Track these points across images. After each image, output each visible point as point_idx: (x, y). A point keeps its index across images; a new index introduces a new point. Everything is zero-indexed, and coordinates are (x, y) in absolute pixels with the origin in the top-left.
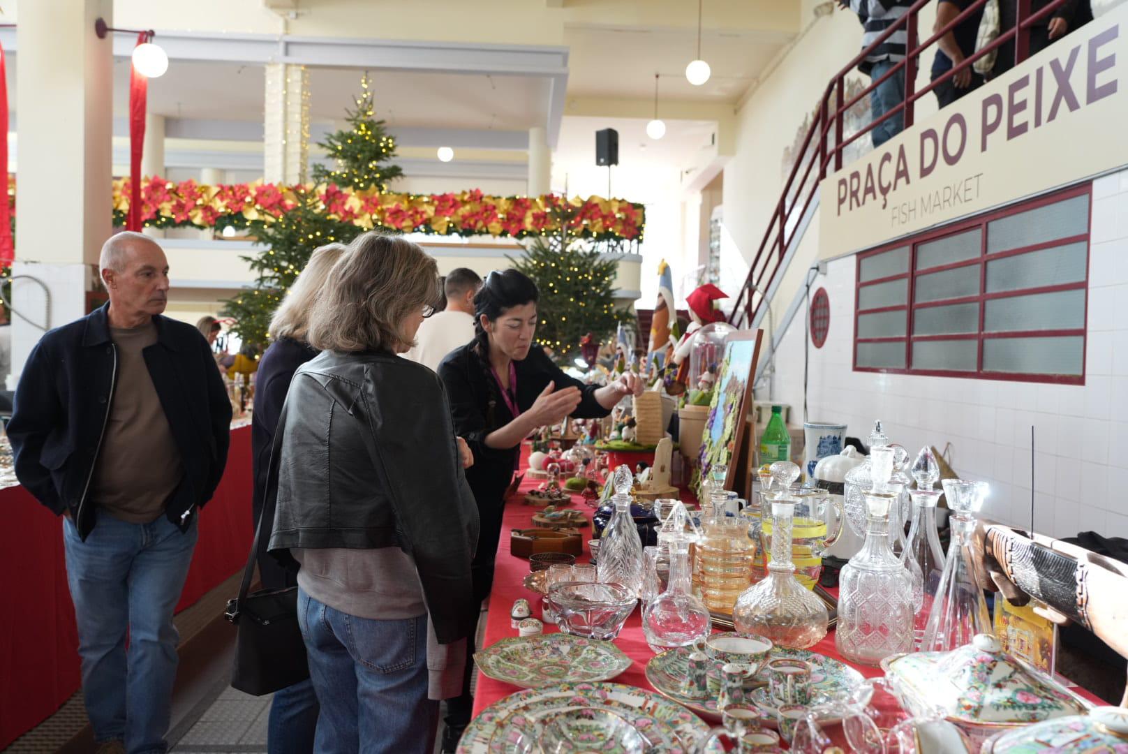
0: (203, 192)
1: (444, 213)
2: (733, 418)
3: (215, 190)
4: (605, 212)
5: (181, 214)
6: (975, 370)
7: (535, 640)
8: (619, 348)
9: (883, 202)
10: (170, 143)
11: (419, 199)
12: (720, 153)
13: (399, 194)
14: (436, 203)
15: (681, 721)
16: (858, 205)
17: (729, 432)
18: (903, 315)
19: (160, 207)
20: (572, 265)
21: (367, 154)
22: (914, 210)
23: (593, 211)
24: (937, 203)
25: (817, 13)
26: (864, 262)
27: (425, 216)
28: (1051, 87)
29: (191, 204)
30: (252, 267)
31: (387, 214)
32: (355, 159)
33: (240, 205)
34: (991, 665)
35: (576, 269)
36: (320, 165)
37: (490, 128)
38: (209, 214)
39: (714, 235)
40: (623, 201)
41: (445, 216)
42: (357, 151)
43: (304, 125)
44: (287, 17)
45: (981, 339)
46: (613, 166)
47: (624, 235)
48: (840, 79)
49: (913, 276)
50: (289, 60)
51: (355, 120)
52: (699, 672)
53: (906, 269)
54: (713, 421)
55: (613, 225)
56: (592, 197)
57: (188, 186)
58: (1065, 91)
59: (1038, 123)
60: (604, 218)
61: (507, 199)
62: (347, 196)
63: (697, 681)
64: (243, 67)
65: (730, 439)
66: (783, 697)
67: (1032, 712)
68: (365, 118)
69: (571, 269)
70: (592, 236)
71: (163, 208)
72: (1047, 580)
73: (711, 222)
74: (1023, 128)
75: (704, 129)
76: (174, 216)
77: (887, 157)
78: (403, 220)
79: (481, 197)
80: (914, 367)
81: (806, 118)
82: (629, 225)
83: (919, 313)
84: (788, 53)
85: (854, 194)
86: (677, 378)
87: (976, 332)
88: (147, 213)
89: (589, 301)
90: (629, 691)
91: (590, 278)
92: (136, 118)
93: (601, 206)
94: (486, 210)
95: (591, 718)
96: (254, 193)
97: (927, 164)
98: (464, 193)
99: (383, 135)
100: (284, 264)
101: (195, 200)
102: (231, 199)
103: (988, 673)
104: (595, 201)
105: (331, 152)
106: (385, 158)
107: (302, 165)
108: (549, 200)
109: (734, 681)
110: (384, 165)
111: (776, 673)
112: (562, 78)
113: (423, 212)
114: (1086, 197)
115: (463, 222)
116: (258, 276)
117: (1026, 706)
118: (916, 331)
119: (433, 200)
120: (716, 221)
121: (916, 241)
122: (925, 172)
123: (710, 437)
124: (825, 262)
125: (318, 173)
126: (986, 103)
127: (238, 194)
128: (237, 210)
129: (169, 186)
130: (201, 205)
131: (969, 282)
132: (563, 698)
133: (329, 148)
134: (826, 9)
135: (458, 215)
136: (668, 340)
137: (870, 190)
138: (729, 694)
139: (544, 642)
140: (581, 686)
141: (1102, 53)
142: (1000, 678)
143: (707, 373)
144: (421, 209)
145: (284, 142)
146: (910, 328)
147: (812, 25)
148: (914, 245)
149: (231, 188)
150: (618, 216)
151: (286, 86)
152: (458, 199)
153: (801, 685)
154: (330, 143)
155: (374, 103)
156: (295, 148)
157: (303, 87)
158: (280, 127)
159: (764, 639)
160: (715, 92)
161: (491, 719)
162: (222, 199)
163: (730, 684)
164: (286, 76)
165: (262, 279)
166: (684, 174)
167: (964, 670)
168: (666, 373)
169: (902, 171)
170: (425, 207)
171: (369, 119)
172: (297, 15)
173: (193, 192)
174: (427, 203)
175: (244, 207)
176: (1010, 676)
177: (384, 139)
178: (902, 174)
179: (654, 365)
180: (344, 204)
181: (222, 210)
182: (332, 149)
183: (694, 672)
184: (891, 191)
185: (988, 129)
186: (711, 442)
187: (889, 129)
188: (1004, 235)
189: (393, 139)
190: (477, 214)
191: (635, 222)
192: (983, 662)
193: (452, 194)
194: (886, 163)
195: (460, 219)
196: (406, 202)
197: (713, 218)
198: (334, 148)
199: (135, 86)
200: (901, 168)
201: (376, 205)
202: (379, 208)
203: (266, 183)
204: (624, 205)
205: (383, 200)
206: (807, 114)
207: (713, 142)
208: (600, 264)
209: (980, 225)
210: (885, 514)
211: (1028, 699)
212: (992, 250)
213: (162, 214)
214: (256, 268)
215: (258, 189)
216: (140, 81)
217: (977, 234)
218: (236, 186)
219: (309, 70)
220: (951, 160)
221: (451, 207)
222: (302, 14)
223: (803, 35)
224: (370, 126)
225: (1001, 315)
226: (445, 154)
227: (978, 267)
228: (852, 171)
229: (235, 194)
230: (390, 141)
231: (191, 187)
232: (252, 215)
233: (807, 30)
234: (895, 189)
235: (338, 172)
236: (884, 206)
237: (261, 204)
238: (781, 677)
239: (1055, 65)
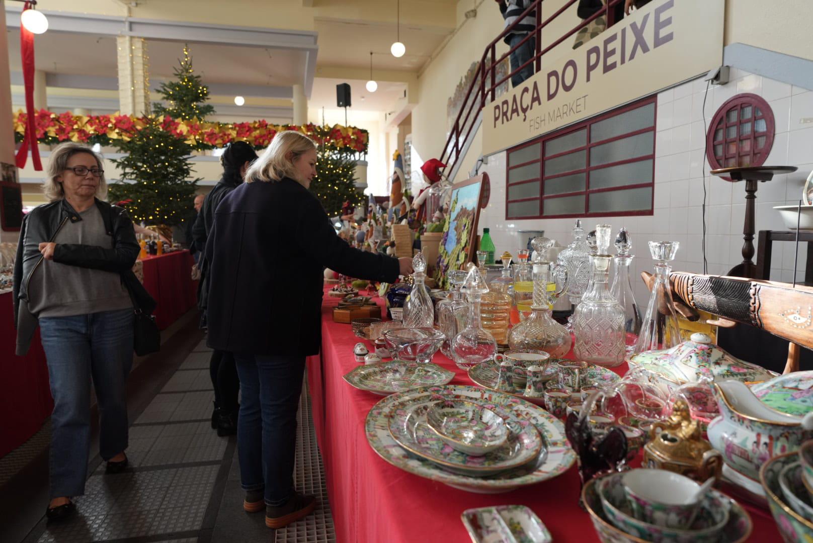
0: (77, 120)
1: (243, 135)
2: (468, 233)
3: (86, 119)
4: (344, 135)
5: (63, 135)
6: (584, 213)
7: (380, 366)
8: (371, 206)
9: (524, 117)
10: (50, 91)
11: (226, 126)
12: (410, 102)
13: (212, 123)
14: (237, 128)
15: (514, 404)
16: (508, 120)
17: (465, 241)
18: (538, 184)
19: (47, 130)
20: (329, 164)
21: (190, 97)
22: (544, 120)
23: (337, 134)
24: (559, 115)
25: (467, 16)
26: (511, 155)
27: (230, 137)
28: (631, 39)
29: (69, 128)
30: (118, 166)
31: (205, 136)
32: (182, 100)
33: (104, 129)
34: (709, 351)
35: (332, 166)
36: (158, 104)
37: (268, 84)
38: (83, 135)
39: (407, 152)
40: (355, 128)
41: (243, 137)
42: (182, 95)
43: (146, 78)
44: (130, 5)
45: (587, 195)
46: (348, 107)
47: (356, 149)
48: (492, 47)
49: (543, 161)
50: (132, 34)
51: (180, 75)
52: (509, 374)
53: (539, 156)
54: (446, 240)
55: (349, 142)
56: (336, 125)
57: (66, 116)
58: (640, 42)
59: (623, 62)
60: (344, 138)
61: (283, 126)
62: (178, 124)
63: (508, 380)
64: (101, 38)
65: (465, 246)
66: (571, 384)
67: (744, 377)
68: (188, 75)
69: (329, 166)
70: (337, 150)
71: (49, 131)
72: (723, 299)
73: (405, 144)
74: (614, 66)
75: (400, 87)
76: (57, 136)
77: (526, 90)
78: (216, 139)
79: (266, 125)
80: (545, 214)
81: (461, 80)
82: (359, 143)
83: (547, 182)
84: (449, 41)
85: (505, 114)
86: (416, 218)
87: (584, 190)
88: (39, 134)
89: (341, 186)
90: (467, 389)
91: (340, 172)
92: (27, 62)
93: (341, 131)
94: (270, 133)
95: (452, 407)
96: (114, 121)
97: (552, 92)
98: (255, 122)
99: (200, 85)
100: (140, 164)
101: (73, 126)
102: (98, 125)
103: (708, 356)
104: (338, 128)
105: (165, 96)
106: (202, 100)
107: (146, 105)
108: (310, 127)
109: (538, 377)
110: (201, 104)
111: (565, 369)
112: (314, 52)
113: (229, 135)
114: (653, 105)
115: (256, 141)
116: (122, 172)
117: (740, 374)
118: (545, 193)
119: (235, 127)
120: (408, 143)
121: (544, 140)
122: (550, 97)
123: (445, 249)
124: (487, 157)
125: (157, 109)
126: (589, 53)
127: (103, 122)
128: (103, 132)
129: (53, 116)
130: (76, 129)
131: (580, 162)
132: (425, 396)
133: (163, 93)
134: (472, 14)
135: (251, 136)
136: (402, 200)
137: (515, 111)
138: (534, 385)
139: (386, 367)
140: (432, 389)
141: (663, 17)
142: (716, 358)
143: (438, 212)
144: (227, 132)
145: (133, 88)
146: (542, 192)
147: (463, 24)
148: (543, 142)
149: (97, 118)
150: (352, 137)
151: (132, 51)
152: (252, 126)
153: (583, 376)
154: (165, 89)
155: (193, 63)
156: (141, 93)
157: (144, 53)
158: (129, 78)
159: (541, 352)
160: (406, 65)
161: (379, 413)
162: (91, 125)
163: (535, 379)
164: (131, 45)
165: (125, 174)
166: (388, 115)
167: (691, 356)
168: (408, 216)
169: (536, 97)
170: (230, 131)
171: (190, 75)
172: (137, 4)
173: (69, 120)
174: (232, 128)
175: (108, 130)
176: (723, 357)
177: (201, 88)
178: (536, 99)
179: (394, 215)
180: (176, 129)
181: (92, 132)
182: (166, 94)
183: (505, 374)
184: (529, 111)
185: (590, 68)
186: (447, 253)
187: (523, 75)
188: (600, 131)
189: (207, 88)
190: (264, 135)
191: (362, 141)
192: (703, 350)
193: (247, 123)
194: (525, 94)
195: (253, 139)
196: (217, 128)
197: (406, 141)
198: (167, 93)
199: (25, 39)
200: (535, 95)
201: (198, 130)
202: (200, 131)
203: (122, 115)
204: (356, 130)
205: (202, 127)
206: (462, 77)
207: (405, 96)
208: (346, 163)
209: (586, 126)
210: (606, 269)
211: (739, 370)
212: (593, 141)
213: (49, 135)
214: (120, 167)
215: (116, 119)
216: (28, 36)
217: (584, 132)
218: (101, 116)
219: (146, 41)
220: (567, 89)
221: (247, 131)
222: (140, 4)
223: (458, 30)
224: (191, 79)
225: (599, 179)
226: (239, 101)
227: (585, 152)
228: (503, 100)
229: (101, 122)
230: (205, 89)
231: (69, 116)
232: (114, 135)
233: (461, 26)
234: (531, 109)
235: (171, 109)
236: (525, 120)
237: (119, 129)
238: (570, 371)
239: (633, 26)
